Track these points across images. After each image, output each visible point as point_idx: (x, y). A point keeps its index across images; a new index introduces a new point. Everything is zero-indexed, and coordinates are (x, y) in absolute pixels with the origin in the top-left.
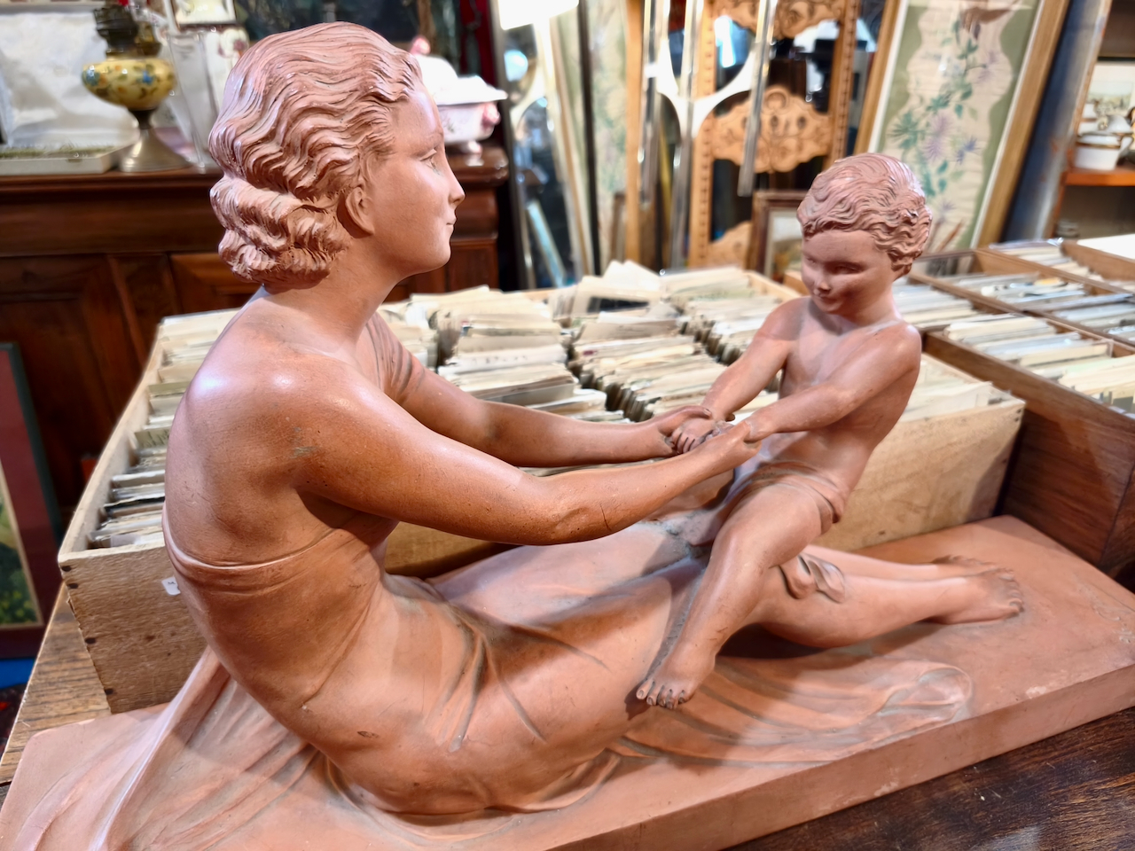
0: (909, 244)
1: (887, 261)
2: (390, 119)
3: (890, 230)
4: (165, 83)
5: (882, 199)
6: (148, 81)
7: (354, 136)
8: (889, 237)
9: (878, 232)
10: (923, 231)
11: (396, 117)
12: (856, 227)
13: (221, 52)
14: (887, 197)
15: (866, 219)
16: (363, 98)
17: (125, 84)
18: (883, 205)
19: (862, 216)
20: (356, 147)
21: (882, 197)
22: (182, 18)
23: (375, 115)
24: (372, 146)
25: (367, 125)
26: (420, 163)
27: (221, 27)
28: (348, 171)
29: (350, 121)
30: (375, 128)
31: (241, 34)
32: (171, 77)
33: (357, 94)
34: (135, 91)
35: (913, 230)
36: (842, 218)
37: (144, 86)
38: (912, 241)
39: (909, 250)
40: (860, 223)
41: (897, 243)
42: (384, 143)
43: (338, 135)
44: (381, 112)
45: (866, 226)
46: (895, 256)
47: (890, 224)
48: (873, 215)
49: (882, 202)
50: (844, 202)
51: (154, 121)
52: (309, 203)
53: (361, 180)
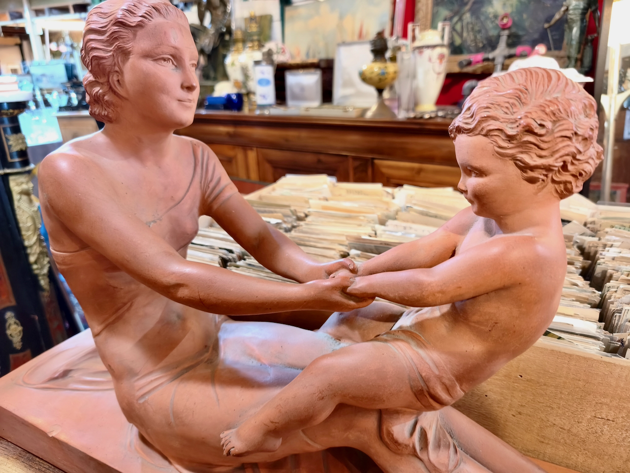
0: (540, 157)
1: (512, 170)
2: (131, 36)
3: (510, 138)
4: (391, 76)
5: (507, 108)
6: (383, 74)
7: (111, 45)
8: (511, 145)
9: (496, 138)
10: (561, 145)
11: (135, 35)
12: (477, 132)
13: (430, 60)
14: (513, 105)
15: (484, 125)
16: (114, 24)
17: (373, 76)
18: (506, 113)
19: (480, 122)
20: (111, 51)
21: (507, 105)
22: (417, 44)
23: (121, 33)
24: (120, 50)
25: (116, 39)
26: (152, 62)
27: (434, 47)
28: (107, 63)
29: (108, 37)
30: (121, 40)
31: (445, 51)
32: (395, 72)
33: (112, 22)
34: (377, 79)
35: (543, 141)
36: (466, 123)
37: (381, 77)
38: (543, 153)
39: (539, 162)
40: (480, 129)
41: (522, 153)
42: (127, 49)
43: (102, 44)
44: (124, 32)
45: (484, 132)
46: (524, 167)
47: (511, 132)
48: (492, 122)
49: (506, 110)
50: (471, 109)
51: (386, 94)
52: (97, 80)
53: (117, 68)
